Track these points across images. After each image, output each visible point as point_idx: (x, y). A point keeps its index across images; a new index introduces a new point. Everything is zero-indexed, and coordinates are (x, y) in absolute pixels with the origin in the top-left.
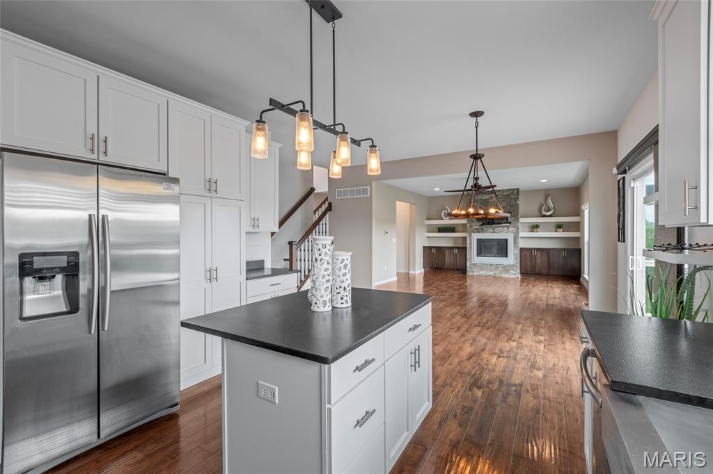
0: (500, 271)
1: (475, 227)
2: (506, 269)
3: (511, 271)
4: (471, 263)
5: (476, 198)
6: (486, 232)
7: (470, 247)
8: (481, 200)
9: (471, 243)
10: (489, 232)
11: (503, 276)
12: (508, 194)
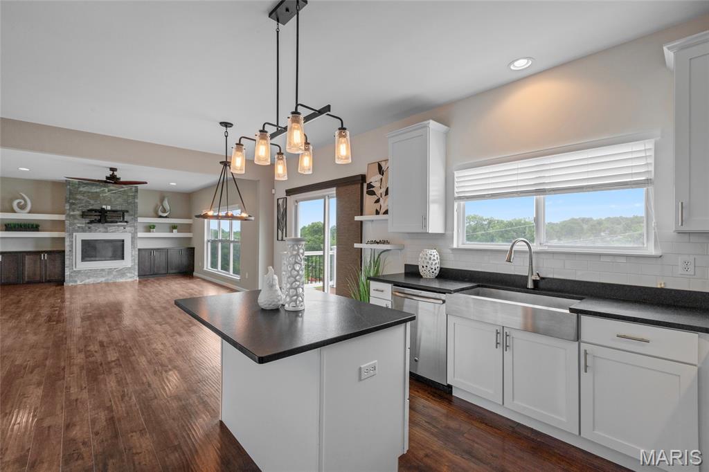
0: (114, 276)
1: (79, 225)
2: (122, 273)
4: (71, 271)
5: (81, 189)
6: (95, 231)
7: (70, 251)
8: (89, 192)
9: (72, 245)
10: (100, 231)
11: (117, 281)
12: (125, 190)
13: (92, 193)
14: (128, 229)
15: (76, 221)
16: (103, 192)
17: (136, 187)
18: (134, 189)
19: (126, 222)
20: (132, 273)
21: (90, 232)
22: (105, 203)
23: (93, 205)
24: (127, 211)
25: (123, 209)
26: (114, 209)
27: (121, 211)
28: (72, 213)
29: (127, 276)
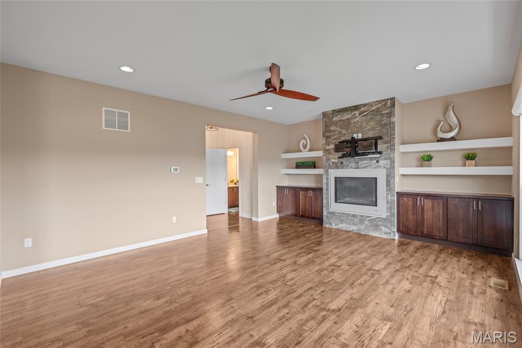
0: (367, 226)
1: (333, 161)
2: (375, 223)
3: (383, 228)
4: (327, 211)
6: (347, 167)
7: (327, 189)
9: (328, 183)
10: (351, 168)
11: (370, 234)
12: (377, 108)
13: (344, 120)
14: (382, 162)
15: (331, 156)
17: (393, 99)
18: (389, 104)
19: (380, 153)
20: (386, 227)
21: (343, 168)
22: (356, 130)
23: (344, 135)
24: (381, 138)
25: (376, 135)
26: (365, 136)
27: (374, 138)
28: (327, 148)
29: (381, 230)
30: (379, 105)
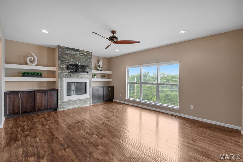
0: (82, 103)
1: (65, 74)
2: (85, 101)
4: (61, 102)
5: (66, 52)
6: (73, 77)
7: (61, 89)
8: (70, 54)
9: (62, 86)
10: (75, 78)
11: (83, 106)
12: (87, 54)
13: (72, 54)
14: (88, 76)
15: (64, 71)
16: (77, 54)
17: (92, 53)
18: (90, 54)
19: (87, 72)
20: (89, 101)
21: (71, 78)
22: (78, 61)
23: (72, 62)
24: (88, 66)
25: (86, 65)
26: (82, 64)
27: (85, 66)
28: (62, 66)
29: (87, 103)
30: (87, 53)
